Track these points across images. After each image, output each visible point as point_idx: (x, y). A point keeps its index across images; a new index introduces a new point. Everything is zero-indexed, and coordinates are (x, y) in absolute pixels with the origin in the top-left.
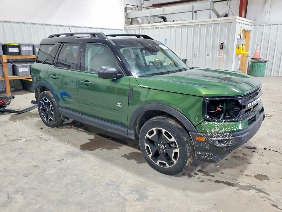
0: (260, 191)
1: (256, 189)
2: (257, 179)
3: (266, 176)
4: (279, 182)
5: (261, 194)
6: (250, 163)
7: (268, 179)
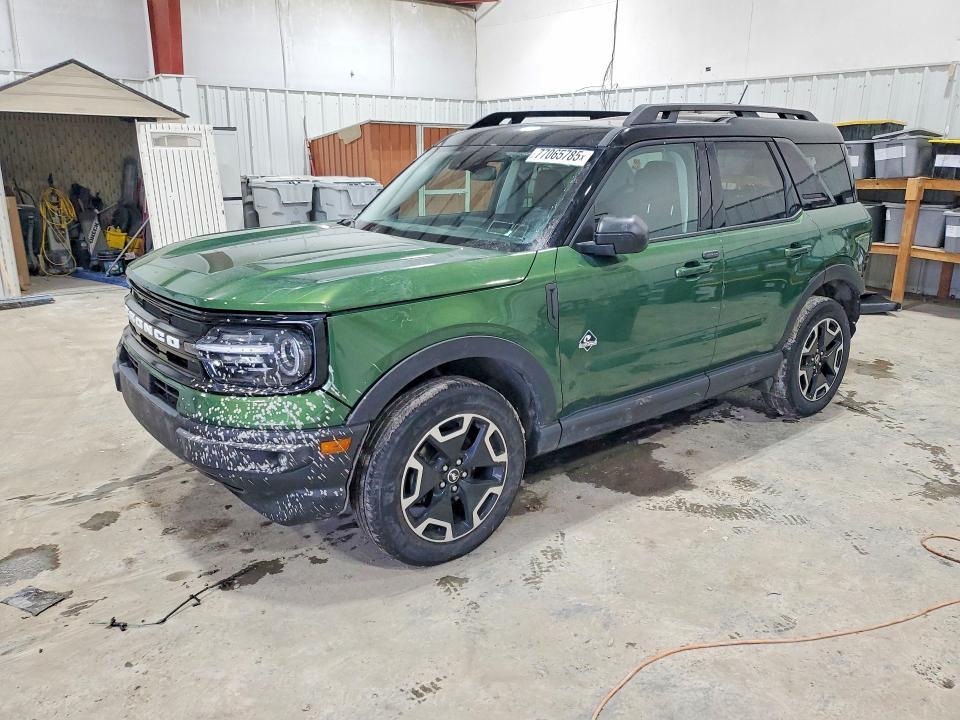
0: (77, 499)
1: (86, 497)
2: (106, 512)
3: (97, 528)
4: (54, 534)
5: (71, 497)
6: (166, 532)
7: (83, 525)
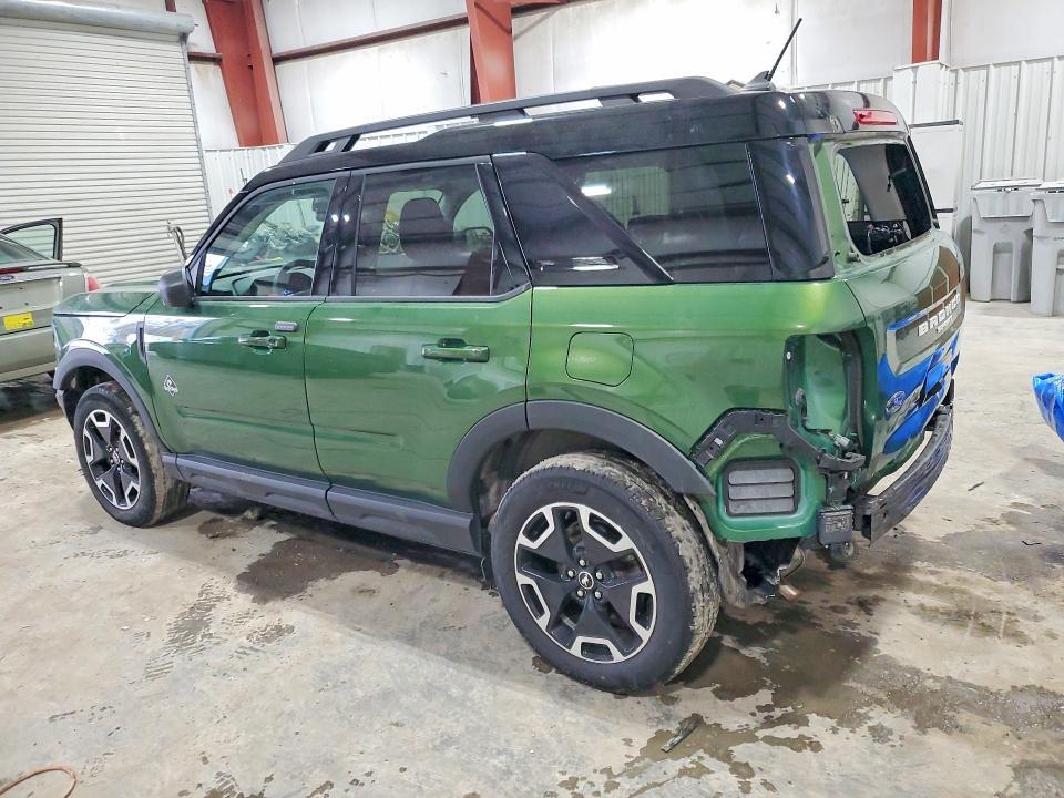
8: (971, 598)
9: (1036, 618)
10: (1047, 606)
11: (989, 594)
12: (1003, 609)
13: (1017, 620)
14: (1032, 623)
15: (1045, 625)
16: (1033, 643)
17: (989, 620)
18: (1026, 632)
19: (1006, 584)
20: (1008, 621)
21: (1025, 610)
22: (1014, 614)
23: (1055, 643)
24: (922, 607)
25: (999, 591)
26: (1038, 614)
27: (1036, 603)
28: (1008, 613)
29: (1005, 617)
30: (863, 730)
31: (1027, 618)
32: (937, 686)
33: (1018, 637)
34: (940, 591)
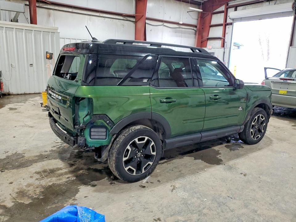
8: (54, 176)
9: (37, 179)
10: (37, 183)
11: (51, 179)
12: (45, 178)
13: (41, 176)
14: (37, 177)
15: (34, 179)
16: (34, 173)
17: (45, 174)
18: (37, 175)
19: (50, 184)
20: (42, 175)
21: (41, 180)
22: (42, 177)
23: (30, 176)
24: (62, 170)
25: (50, 181)
26: (37, 180)
27: (40, 183)
28: (44, 177)
29: (44, 176)
30: (49, 151)
31: (39, 178)
32: (44, 160)
33: (38, 173)
34: (61, 175)
